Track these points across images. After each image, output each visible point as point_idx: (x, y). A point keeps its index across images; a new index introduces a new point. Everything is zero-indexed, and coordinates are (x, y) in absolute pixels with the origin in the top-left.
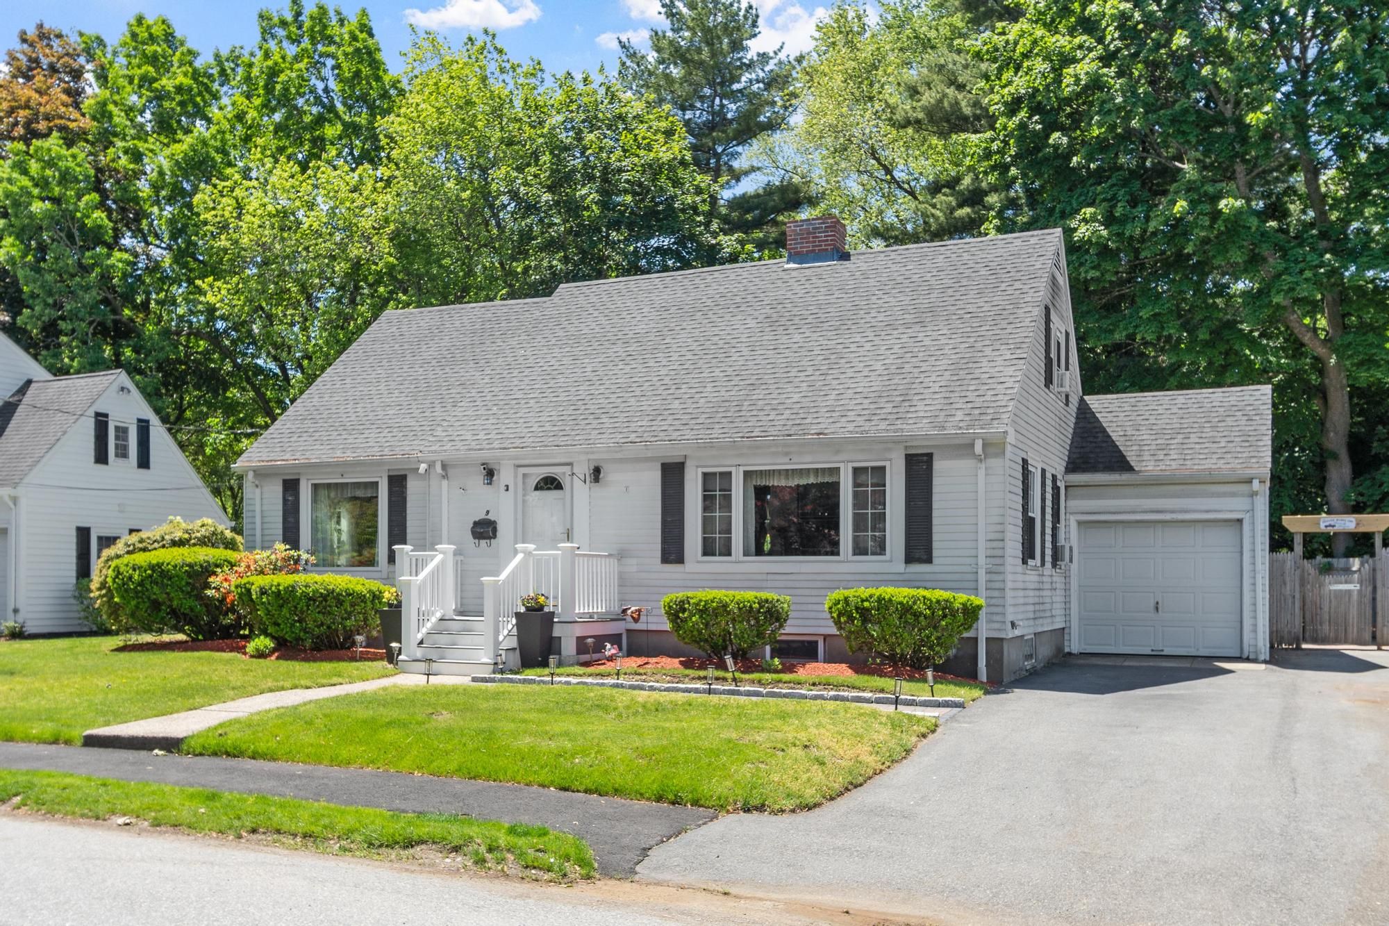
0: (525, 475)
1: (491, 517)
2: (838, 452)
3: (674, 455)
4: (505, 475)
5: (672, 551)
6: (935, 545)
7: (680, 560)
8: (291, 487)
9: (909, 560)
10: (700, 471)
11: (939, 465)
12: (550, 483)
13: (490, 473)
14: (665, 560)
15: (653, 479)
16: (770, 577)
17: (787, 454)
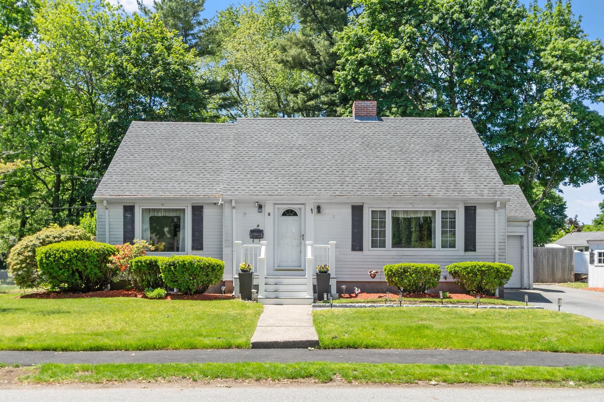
0: (278, 208)
1: (260, 228)
2: (435, 204)
3: (357, 201)
4: (268, 208)
5: (357, 245)
6: (477, 244)
7: (361, 249)
8: (129, 209)
9: (466, 249)
10: (371, 210)
11: (478, 211)
12: (289, 213)
13: (260, 207)
14: (354, 249)
15: (348, 213)
16: (404, 257)
17: (412, 204)
